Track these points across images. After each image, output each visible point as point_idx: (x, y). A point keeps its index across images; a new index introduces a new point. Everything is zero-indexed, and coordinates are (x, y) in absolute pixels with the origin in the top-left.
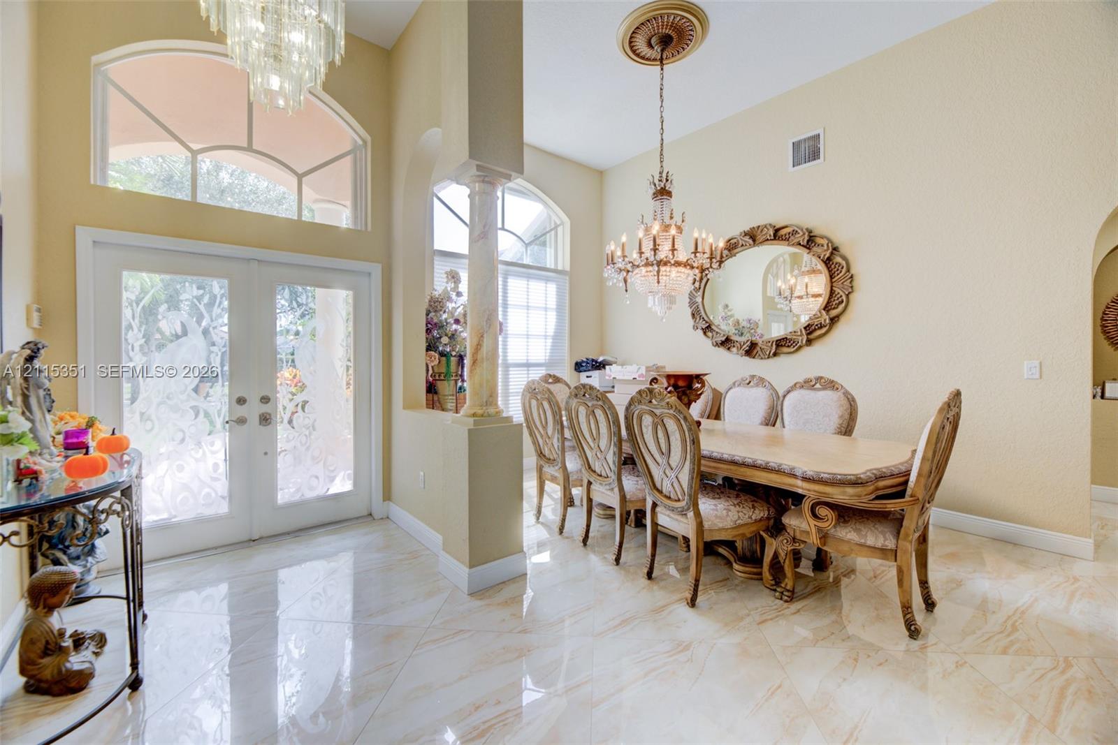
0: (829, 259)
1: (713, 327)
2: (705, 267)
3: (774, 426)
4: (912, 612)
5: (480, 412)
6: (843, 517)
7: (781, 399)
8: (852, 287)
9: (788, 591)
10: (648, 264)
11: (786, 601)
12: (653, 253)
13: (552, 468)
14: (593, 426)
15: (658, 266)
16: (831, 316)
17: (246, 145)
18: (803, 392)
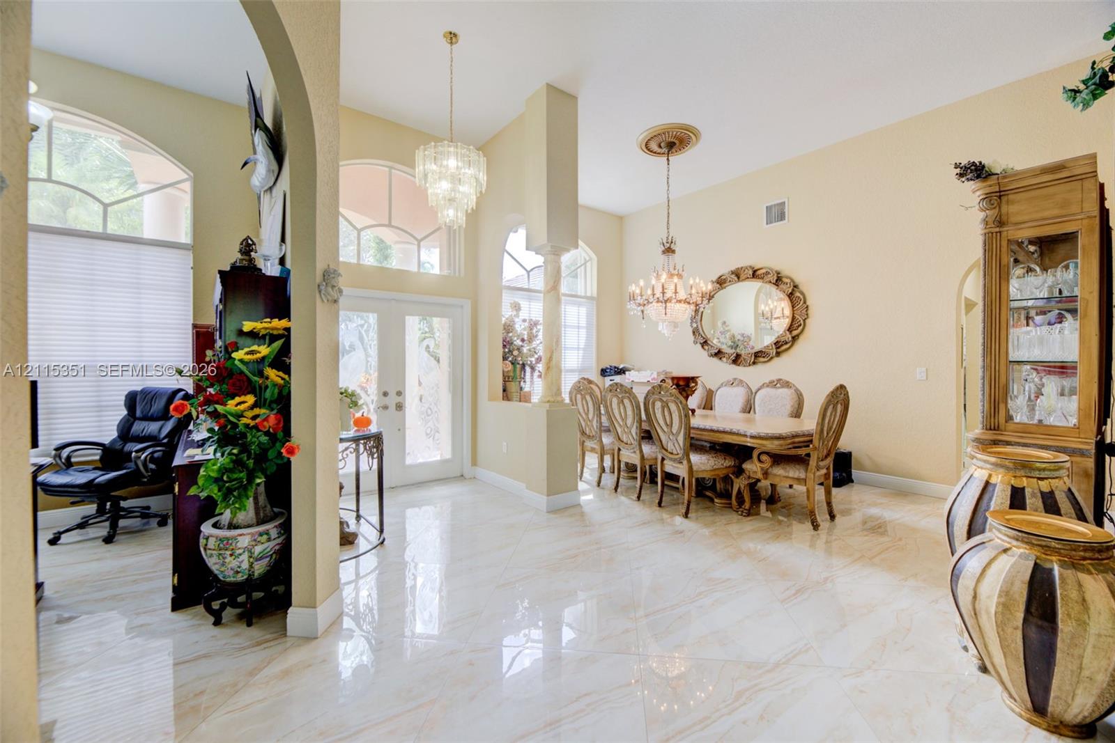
0: (791, 293)
1: (708, 342)
2: (698, 303)
3: (749, 412)
4: (815, 515)
5: (553, 399)
6: (777, 462)
7: (754, 394)
8: (807, 315)
9: (746, 510)
10: (658, 301)
11: (745, 516)
12: (662, 295)
13: (592, 442)
14: (622, 411)
15: (666, 303)
16: (793, 335)
17: (387, 223)
18: (768, 389)
